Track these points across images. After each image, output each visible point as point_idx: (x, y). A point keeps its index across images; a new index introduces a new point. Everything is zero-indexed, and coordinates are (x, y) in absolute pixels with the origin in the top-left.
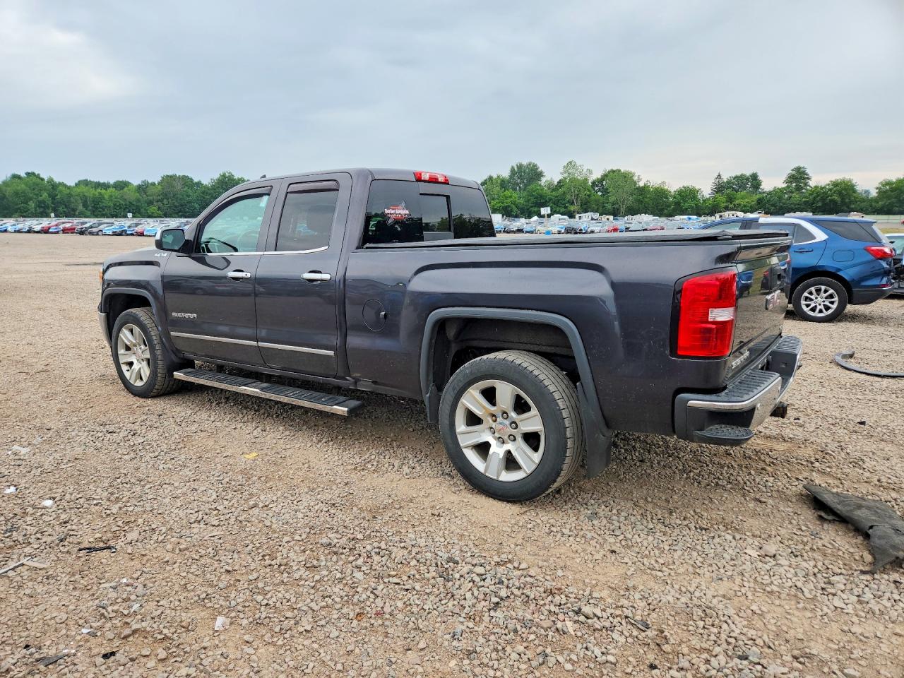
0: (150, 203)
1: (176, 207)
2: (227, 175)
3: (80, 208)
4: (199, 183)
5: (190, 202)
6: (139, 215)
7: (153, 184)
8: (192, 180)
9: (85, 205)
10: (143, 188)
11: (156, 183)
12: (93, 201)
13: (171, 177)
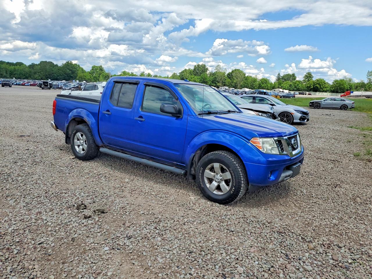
0: (35, 73)
1: (46, 75)
2: (70, 62)
3: (5, 74)
4: (57, 65)
5: (53, 73)
6: (30, 78)
7: (37, 65)
8: (53, 64)
9: (7, 73)
10: (32, 66)
12: (10, 71)
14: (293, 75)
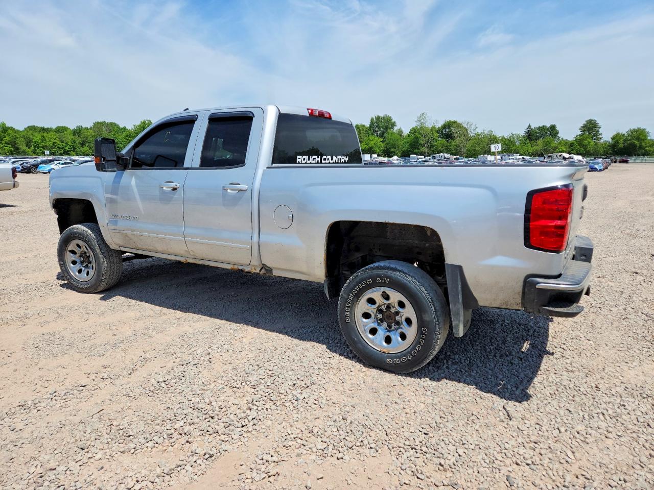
0: (83, 144)
2: (147, 122)
3: (24, 147)
6: (74, 153)
7: (86, 129)
8: (118, 126)
10: (78, 132)
11: (89, 128)
13: (101, 123)
14: (553, 127)
